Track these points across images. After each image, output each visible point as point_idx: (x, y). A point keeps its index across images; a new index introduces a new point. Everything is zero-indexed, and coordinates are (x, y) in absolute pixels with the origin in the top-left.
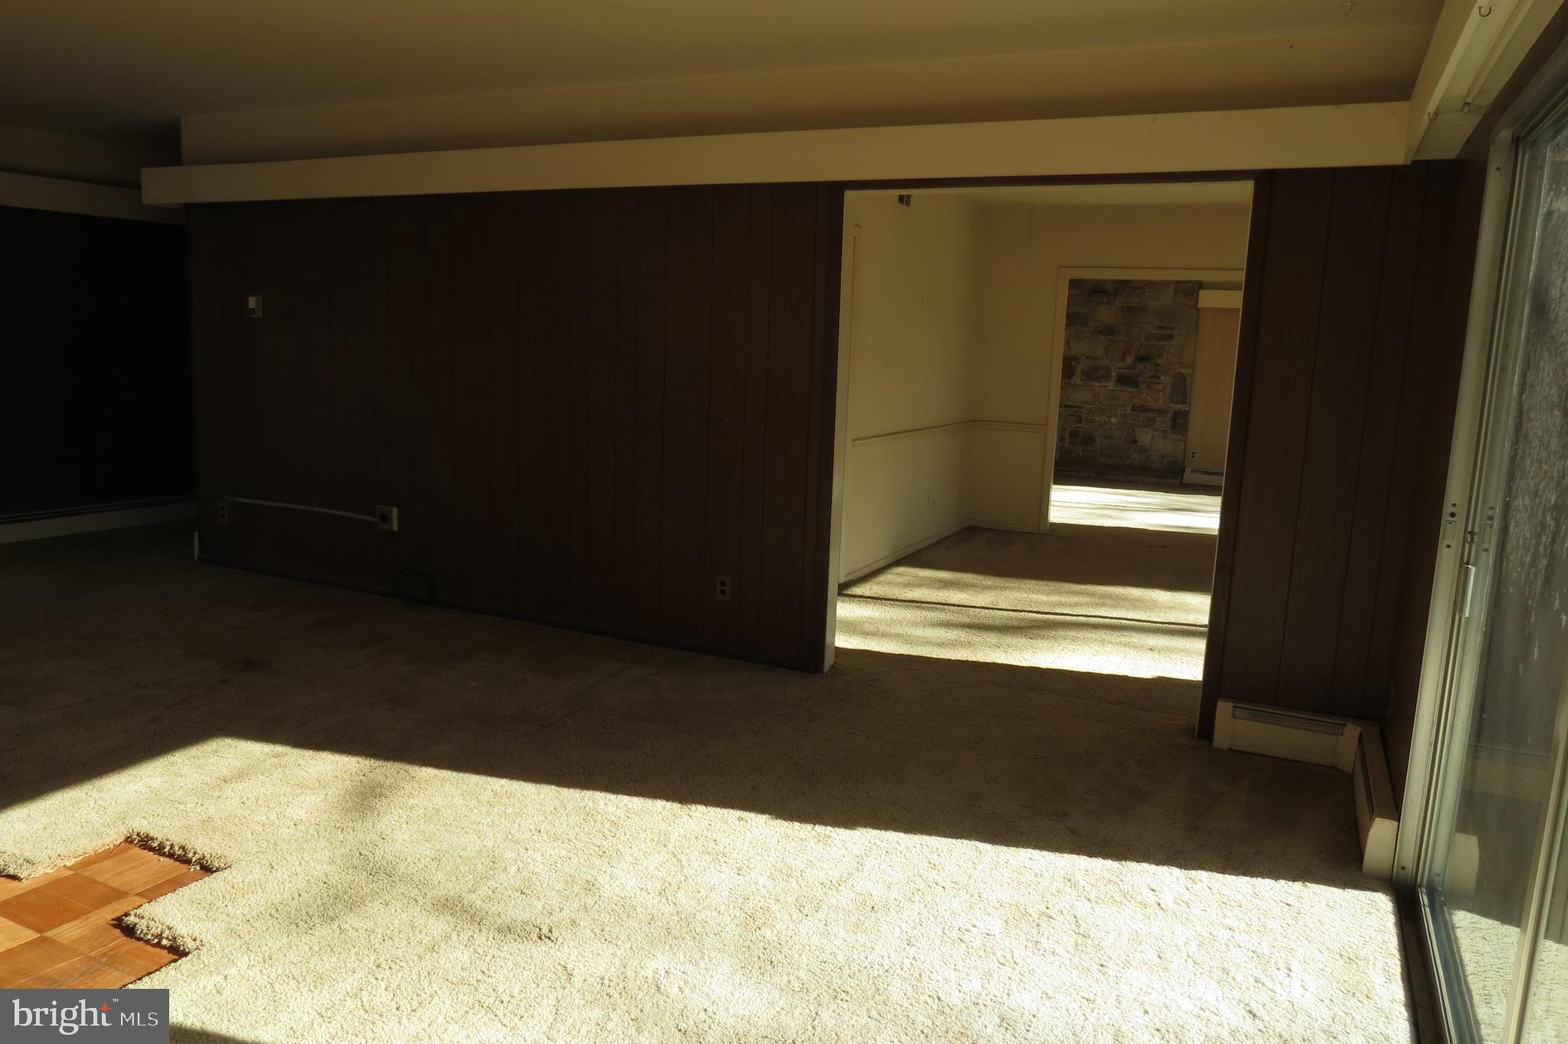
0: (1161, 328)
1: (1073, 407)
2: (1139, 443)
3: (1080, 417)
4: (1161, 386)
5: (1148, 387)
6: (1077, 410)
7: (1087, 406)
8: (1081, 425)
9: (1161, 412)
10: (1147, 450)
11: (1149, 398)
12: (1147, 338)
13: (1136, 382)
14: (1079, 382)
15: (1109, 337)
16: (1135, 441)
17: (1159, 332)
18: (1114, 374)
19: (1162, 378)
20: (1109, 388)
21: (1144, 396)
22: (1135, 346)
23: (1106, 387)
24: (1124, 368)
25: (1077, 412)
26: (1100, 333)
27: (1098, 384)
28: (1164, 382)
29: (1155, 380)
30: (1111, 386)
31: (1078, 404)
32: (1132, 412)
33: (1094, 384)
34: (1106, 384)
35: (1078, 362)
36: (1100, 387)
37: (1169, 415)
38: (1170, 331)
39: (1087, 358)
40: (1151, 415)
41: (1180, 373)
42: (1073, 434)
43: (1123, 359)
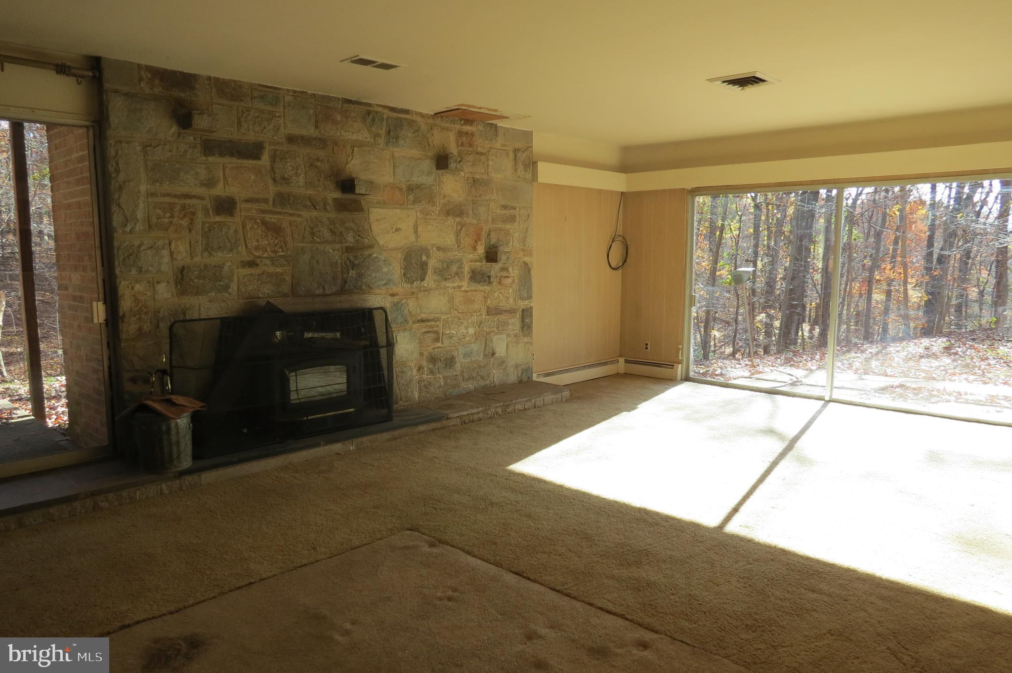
0: (505, 207)
1: (428, 320)
2: (497, 355)
3: (437, 332)
4: (510, 280)
5: (500, 283)
6: (433, 323)
7: (444, 317)
8: (439, 344)
9: (512, 311)
10: (504, 362)
11: (501, 296)
12: (493, 220)
13: (489, 277)
14: (432, 285)
15: (458, 219)
16: (493, 354)
17: (503, 212)
18: (466, 269)
19: (510, 269)
20: (463, 289)
21: (496, 294)
22: (484, 230)
23: (460, 287)
24: (476, 261)
25: (432, 327)
26: (448, 213)
27: (453, 285)
28: (512, 275)
29: (505, 274)
30: (465, 284)
31: (432, 316)
32: (487, 317)
33: (448, 285)
34: (459, 284)
35: (428, 257)
36: (454, 288)
37: (519, 315)
38: (512, 211)
39: (439, 249)
40: (503, 317)
41: (524, 262)
42: (433, 359)
43: (475, 248)
